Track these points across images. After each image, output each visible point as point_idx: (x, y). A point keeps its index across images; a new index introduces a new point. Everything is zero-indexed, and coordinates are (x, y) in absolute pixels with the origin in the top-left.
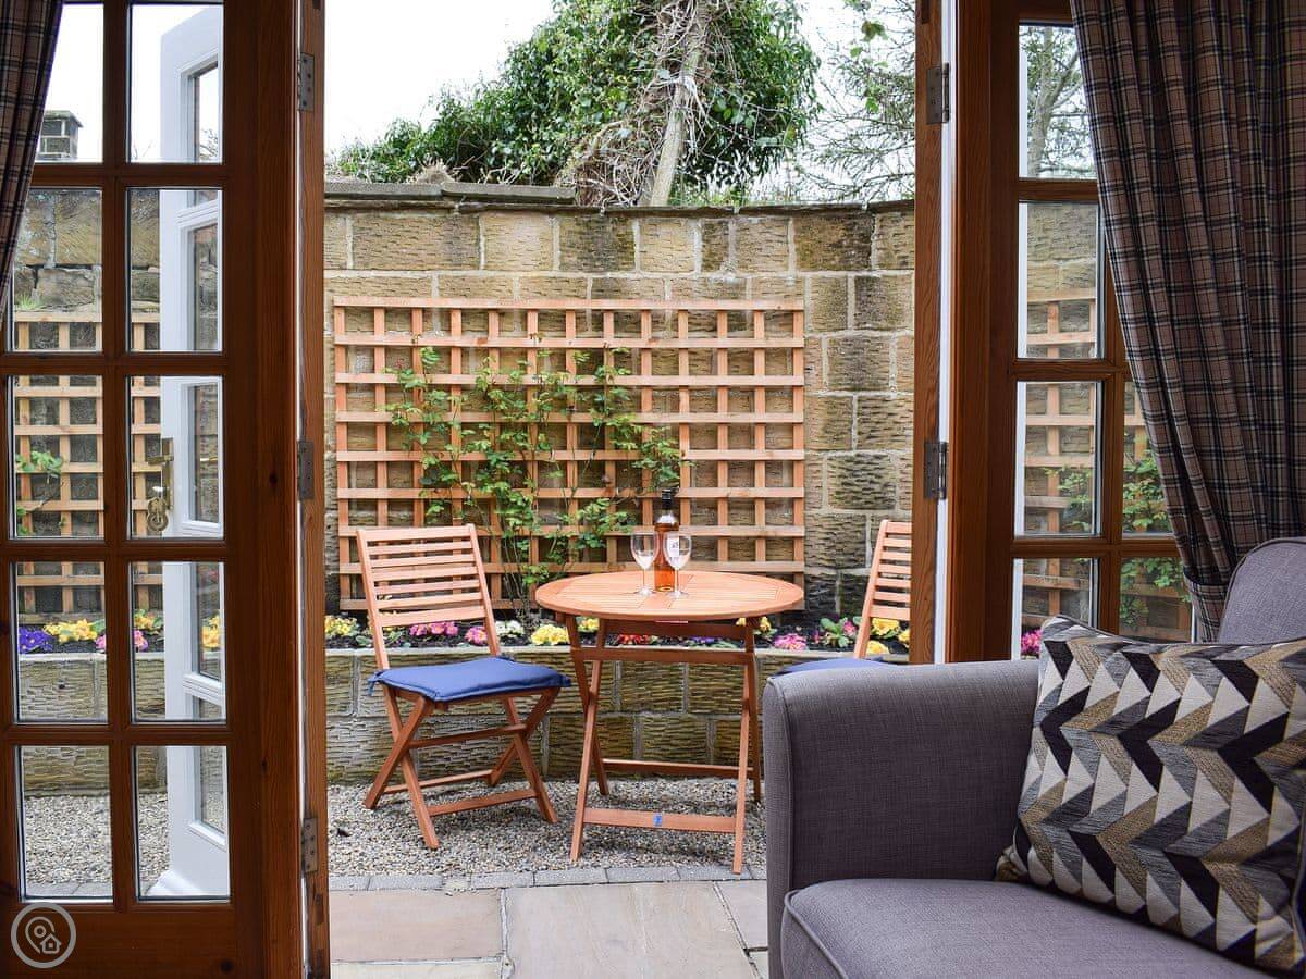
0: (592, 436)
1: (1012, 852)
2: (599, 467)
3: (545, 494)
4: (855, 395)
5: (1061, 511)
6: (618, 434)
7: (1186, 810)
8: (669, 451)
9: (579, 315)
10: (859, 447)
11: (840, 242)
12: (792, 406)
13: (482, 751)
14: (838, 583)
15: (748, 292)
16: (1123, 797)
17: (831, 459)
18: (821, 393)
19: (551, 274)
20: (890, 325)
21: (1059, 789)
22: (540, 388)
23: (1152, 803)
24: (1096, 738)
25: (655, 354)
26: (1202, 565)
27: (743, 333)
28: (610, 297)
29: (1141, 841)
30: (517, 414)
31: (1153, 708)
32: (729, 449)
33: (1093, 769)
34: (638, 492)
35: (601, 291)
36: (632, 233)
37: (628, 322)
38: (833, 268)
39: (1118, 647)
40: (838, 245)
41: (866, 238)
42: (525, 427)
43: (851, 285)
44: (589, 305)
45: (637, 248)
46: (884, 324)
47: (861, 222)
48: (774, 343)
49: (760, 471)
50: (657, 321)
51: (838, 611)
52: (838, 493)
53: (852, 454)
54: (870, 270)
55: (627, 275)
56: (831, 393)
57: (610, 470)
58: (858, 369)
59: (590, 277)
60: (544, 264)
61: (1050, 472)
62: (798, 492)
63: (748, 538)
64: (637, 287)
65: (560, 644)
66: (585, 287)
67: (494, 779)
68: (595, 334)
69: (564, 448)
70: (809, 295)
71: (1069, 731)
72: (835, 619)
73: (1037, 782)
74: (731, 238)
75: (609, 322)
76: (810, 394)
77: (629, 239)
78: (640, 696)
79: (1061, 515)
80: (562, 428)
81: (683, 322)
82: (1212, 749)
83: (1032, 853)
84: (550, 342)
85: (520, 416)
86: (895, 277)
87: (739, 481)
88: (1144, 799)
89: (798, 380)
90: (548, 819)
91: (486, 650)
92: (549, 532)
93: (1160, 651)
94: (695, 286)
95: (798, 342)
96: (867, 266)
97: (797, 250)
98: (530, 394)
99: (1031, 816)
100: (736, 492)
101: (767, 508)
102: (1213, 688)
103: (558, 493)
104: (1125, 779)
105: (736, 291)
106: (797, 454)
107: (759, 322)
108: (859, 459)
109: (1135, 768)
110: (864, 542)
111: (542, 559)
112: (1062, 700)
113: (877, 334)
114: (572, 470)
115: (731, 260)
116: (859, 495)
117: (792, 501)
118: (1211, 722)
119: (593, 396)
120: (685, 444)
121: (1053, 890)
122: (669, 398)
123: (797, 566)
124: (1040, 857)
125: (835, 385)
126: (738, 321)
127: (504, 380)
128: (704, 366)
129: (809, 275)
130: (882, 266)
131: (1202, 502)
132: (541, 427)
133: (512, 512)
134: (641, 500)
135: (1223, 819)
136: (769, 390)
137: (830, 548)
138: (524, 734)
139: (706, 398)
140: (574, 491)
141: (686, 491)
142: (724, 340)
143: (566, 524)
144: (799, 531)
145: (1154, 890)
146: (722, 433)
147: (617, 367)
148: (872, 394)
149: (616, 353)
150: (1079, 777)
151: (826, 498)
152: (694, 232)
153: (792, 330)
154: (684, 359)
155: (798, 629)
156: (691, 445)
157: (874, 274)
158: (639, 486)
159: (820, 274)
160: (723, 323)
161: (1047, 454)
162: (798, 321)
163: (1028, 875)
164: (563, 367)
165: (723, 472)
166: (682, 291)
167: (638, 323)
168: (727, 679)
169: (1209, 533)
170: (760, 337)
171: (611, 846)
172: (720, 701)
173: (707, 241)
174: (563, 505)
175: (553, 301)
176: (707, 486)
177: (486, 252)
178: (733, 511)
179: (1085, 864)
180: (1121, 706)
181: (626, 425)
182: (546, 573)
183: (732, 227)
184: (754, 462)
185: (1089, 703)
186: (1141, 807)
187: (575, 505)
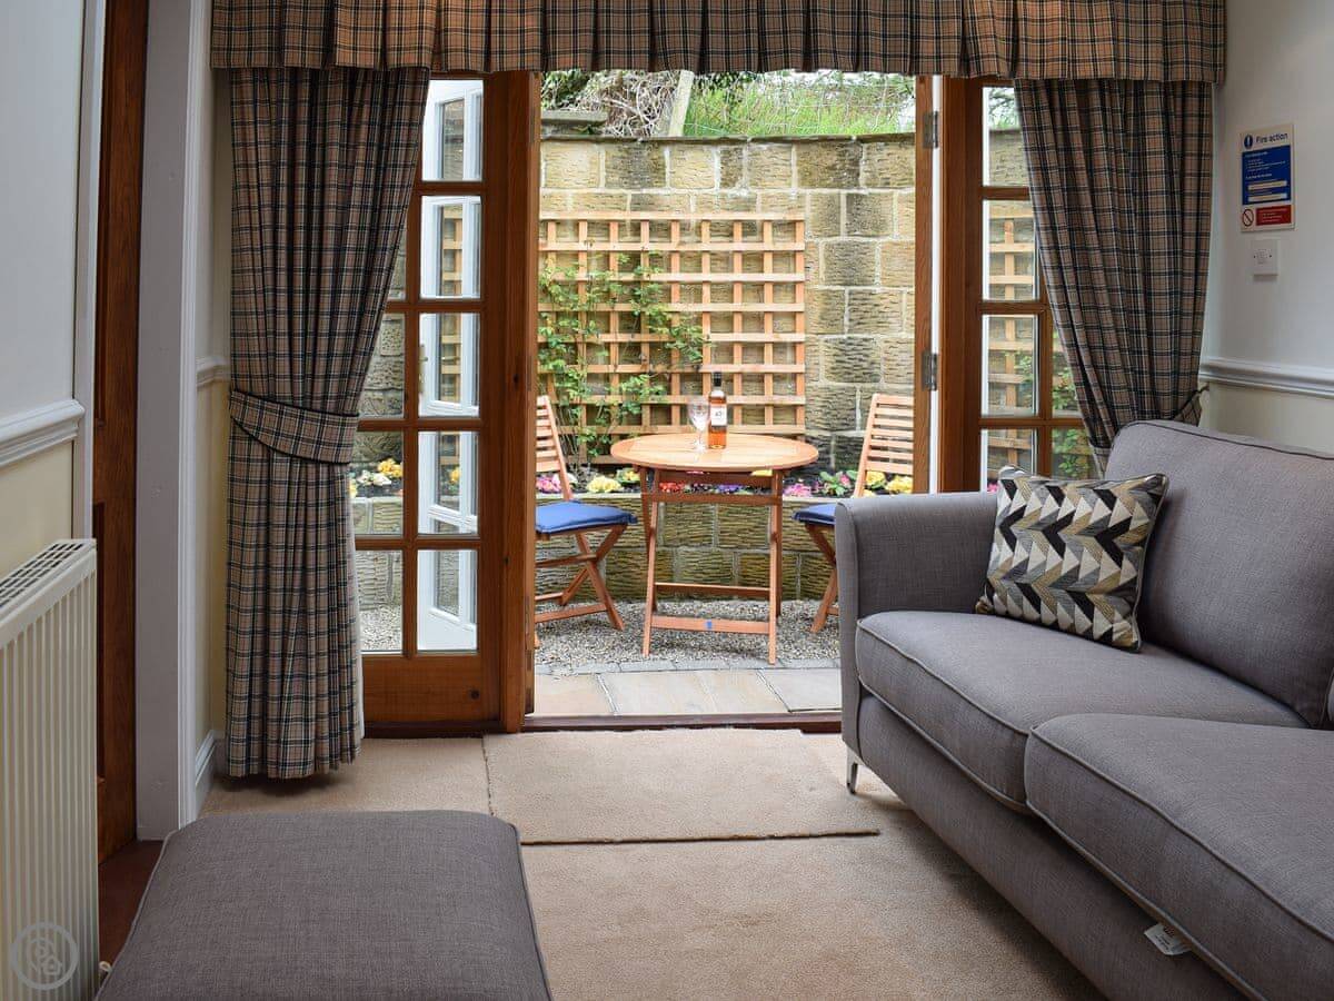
0: (631, 322)
1: (985, 598)
2: (636, 347)
3: (592, 369)
4: (848, 289)
5: (1017, 386)
6: (652, 320)
7: (1078, 568)
8: (696, 335)
9: (621, 224)
10: (850, 331)
11: (835, 165)
12: (794, 298)
13: (554, 578)
14: (833, 443)
15: (758, 204)
16: (1045, 563)
17: (826, 341)
18: (818, 287)
19: (597, 191)
20: (875, 233)
21: (1010, 561)
22: (589, 284)
23: (1060, 565)
24: (1030, 532)
25: (682, 255)
26: (1099, 435)
27: (754, 238)
28: (646, 210)
29: (1054, 585)
30: (572, 305)
31: (1061, 515)
32: (743, 332)
33: (1028, 549)
34: (668, 368)
35: (639, 204)
36: (663, 158)
37: (661, 229)
38: (828, 186)
39: (1043, 482)
40: (833, 168)
41: (856, 163)
42: (576, 315)
43: (843, 200)
44: (629, 216)
45: (667, 170)
46: (871, 232)
47: (851, 150)
48: (780, 247)
49: (769, 350)
50: (684, 228)
51: (833, 465)
52: (833, 368)
53: (845, 337)
54: (858, 189)
55: (661, 191)
56: (827, 288)
57: (645, 350)
58: (849, 268)
59: (629, 193)
60: (593, 183)
61: (1007, 355)
62: (800, 368)
63: (757, 405)
64: (667, 200)
65: (613, 492)
66: (626, 201)
67: (565, 600)
68: (633, 239)
69: (608, 332)
70: (808, 208)
71: (1015, 529)
72: (832, 473)
73: (998, 557)
74: (745, 162)
75: (645, 229)
76: (811, 288)
77: (661, 162)
78: (678, 534)
79: (1017, 389)
80: (606, 316)
81: (706, 229)
82: (1091, 536)
83: (996, 596)
84: (600, 246)
85: (574, 306)
86: (879, 195)
87: (751, 359)
88: (1055, 564)
89: (799, 276)
90: (617, 627)
91: (561, 496)
92: (597, 400)
93: (1066, 485)
94: (715, 200)
95: (800, 246)
96: (856, 185)
97: (799, 171)
98: (582, 288)
99: (994, 576)
100: (749, 368)
101: (774, 380)
102: (1093, 504)
103: (601, 368)
104: (1046, 553)
105: (748, 205)
106: (799, 337)
107: (768, 229)
108: (850, 341)
109: (1051, 547)
110: (854, 409)
111: (590, 422)
112: (1011, 513)
113: (865, 240)
114: (614, 349)
115: (744, 179)
116: (850, 371)
117: (794, 376)
118: (1091, 521)
119: (633, 289)
120: (706, 329)
121: (1007, 616)
122: (694, 291)
123: (800, 429)
124: (1000, 597)
125: (830, 280)
126: (750, 229)
127: (560, 277)
128: (723, 265)
129: (809, 191)
130: (868, 185)
131: (1098, 397)
132: (590, 315)
133: (569, 385)
134: (671, 374)
135: (1097, 572)
136: (776, 284)
137: (826, 414)
138: (595, 562)
139: (725, 291)
140: (616, 366)
141: (709, 367)
142: (739, 244)
143: (609, 393)
144: (800, 400)
145: (1061, 610)
146: (738, 320)
147: (653, 266)
148: (860, 288)
149: (652, 255)
150: (1020, 553)
151: (822, 373)
152: (714, 157)
153: (795, 236)
154: (706, 259)
155: (801, 480)
156: (711, 328)
157: (862, 192)
158: (669, 362)
159: (817, 191)
160: (738, 230)
161: (1006, 340)
162: (800, 229)
163: (994, 610)
164: (607, 267)
165: (738, 351)
166: (704, 204)
167: (668, 230)
168: (749, 520)
169: (1102, 416)
170: (770, 242)
171: (671, 646)
172: (743, 538)
173: (725, 164)
174: (607, 378)
175: (599, 213)
176: (724, 363)
177: (546, 174)
178: (746, 383)
179: (1025, 599)
180: (1044, 515)
181: (660, 313)
182: (594, 434)
183: (745, 152)
184: (763, 343)
185: (1026, 513)
186: (1054, 569)
187: (616, 379)
